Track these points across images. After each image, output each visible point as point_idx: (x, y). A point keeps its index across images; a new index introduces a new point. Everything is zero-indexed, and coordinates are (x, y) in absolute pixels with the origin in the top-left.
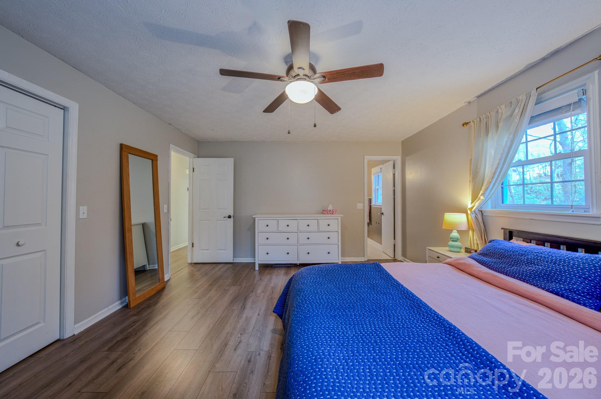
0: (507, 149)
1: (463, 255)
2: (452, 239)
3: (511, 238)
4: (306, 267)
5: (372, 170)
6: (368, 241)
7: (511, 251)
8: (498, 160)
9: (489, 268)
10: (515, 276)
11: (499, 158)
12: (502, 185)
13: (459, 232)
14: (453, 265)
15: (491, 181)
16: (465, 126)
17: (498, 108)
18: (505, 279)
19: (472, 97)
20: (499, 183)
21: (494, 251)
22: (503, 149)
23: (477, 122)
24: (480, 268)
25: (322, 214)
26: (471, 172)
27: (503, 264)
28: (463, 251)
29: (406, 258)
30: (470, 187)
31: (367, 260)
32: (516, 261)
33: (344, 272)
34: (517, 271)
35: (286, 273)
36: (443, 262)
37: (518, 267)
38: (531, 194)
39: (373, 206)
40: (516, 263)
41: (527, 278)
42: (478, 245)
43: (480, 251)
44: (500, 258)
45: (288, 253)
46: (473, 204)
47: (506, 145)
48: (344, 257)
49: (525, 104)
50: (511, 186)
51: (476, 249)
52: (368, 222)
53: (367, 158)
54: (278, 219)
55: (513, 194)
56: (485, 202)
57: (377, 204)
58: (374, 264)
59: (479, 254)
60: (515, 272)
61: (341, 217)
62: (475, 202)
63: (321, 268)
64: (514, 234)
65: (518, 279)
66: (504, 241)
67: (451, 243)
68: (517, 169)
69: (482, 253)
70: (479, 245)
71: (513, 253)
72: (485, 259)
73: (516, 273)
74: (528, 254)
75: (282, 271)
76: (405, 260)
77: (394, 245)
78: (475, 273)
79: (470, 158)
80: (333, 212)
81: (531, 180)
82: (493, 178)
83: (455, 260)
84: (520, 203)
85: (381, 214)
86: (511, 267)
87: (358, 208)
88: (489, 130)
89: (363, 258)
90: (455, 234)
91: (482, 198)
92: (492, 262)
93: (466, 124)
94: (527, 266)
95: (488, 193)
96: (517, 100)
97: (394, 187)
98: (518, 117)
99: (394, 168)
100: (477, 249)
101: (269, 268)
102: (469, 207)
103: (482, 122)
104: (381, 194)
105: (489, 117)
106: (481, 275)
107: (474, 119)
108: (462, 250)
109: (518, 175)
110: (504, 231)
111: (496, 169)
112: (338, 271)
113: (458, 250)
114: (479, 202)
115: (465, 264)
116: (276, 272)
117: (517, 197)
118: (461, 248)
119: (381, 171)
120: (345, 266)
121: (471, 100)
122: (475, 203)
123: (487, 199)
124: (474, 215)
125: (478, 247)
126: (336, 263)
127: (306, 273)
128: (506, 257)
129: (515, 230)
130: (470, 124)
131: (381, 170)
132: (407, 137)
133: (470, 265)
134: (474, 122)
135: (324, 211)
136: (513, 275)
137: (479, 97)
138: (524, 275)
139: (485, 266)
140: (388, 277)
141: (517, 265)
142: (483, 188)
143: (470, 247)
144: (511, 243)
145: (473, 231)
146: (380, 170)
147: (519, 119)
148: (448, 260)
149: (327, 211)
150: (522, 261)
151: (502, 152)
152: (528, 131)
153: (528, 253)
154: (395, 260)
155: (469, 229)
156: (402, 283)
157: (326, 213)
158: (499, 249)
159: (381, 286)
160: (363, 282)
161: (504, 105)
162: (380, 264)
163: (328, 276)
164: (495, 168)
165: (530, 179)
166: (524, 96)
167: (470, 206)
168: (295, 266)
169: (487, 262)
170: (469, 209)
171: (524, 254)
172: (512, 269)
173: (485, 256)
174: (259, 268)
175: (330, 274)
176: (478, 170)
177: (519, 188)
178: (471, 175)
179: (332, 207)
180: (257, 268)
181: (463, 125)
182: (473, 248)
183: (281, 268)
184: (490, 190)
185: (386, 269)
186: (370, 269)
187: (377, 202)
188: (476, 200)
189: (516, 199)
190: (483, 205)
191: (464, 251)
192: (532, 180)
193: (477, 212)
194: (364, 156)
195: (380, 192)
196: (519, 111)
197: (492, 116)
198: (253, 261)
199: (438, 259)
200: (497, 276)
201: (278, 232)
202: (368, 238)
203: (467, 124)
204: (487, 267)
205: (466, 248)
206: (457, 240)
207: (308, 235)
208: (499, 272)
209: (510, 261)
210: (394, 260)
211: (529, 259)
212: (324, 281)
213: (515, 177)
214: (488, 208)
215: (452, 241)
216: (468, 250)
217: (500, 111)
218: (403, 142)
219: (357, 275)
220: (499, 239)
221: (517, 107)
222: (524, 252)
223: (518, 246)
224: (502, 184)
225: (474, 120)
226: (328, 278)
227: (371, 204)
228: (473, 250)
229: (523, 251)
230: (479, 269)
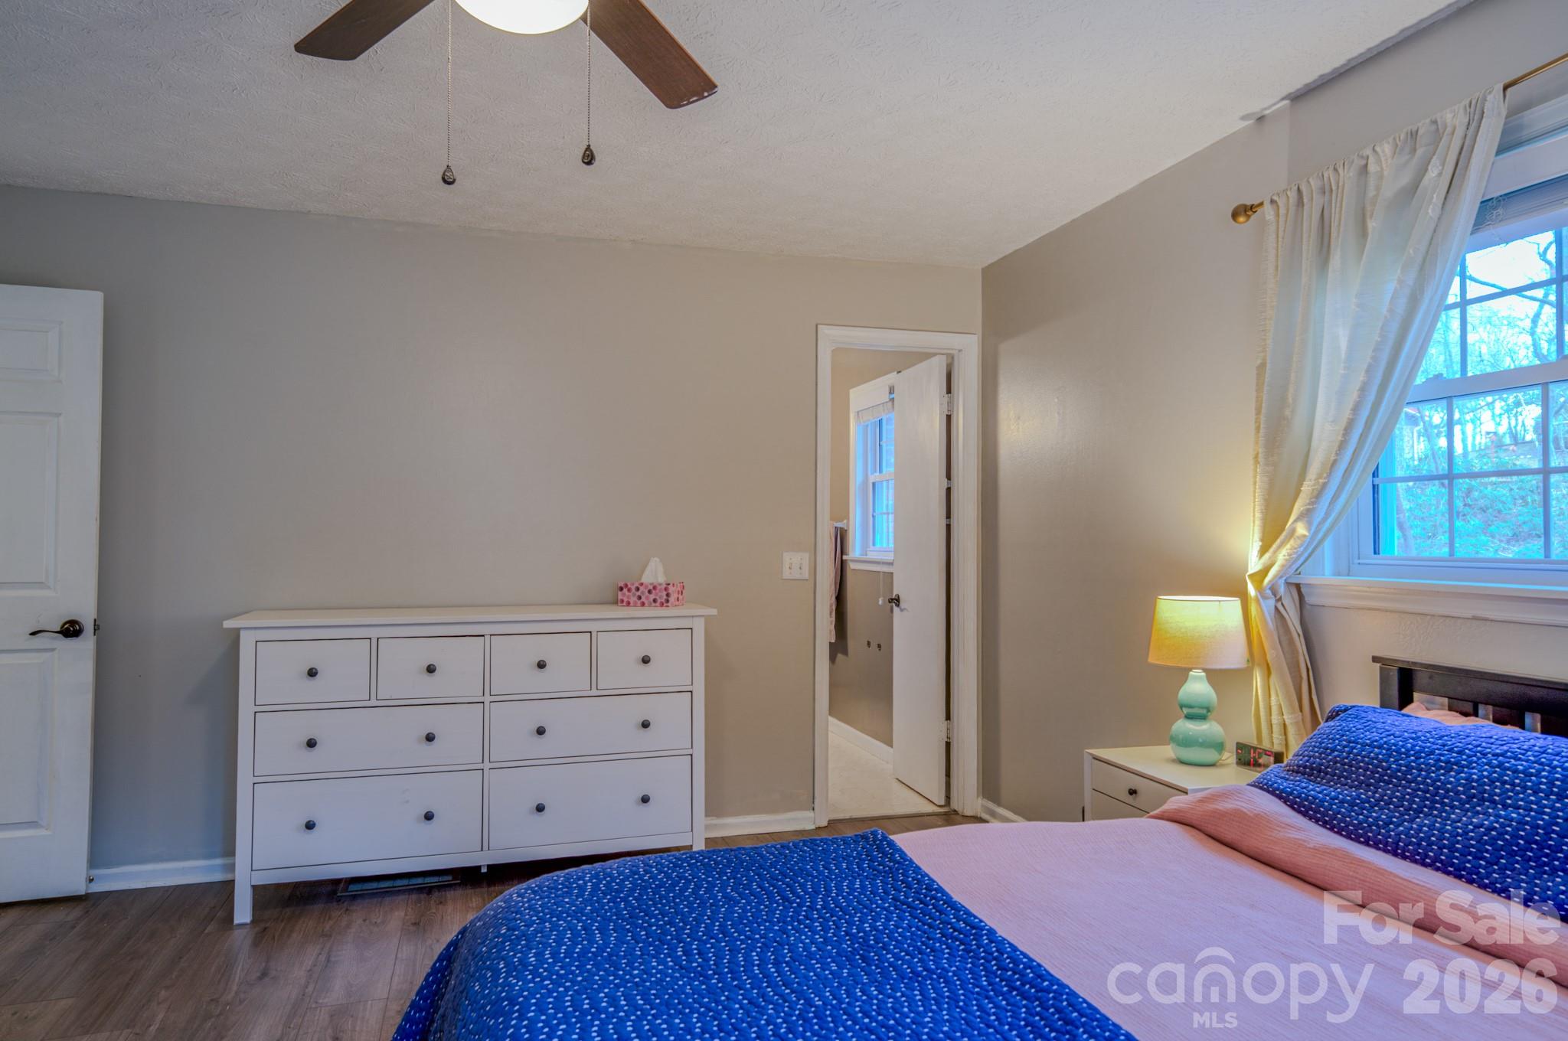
0: (1394, 327)
1: (1231, 777)
2: (1185, 711)
3: (1405, 699)
4: (533, 883)
5: (854, 393)
6: (830, 734)
7: (1408, 750)
8: (1363, 373)
9: (1331, 829)
10: (1427, 856)
11: (1365, 366)
12: (1374, 476)
13: (1214, 676)
14: (1195, 823)
15: (1335, 461)
16: (1242, 219)
17: (1368, 152)
18: (1391, 873)
19: (1269, 98)
20: (1364, 470)
21: (1349, 753)
22: (1382, 329)
23: (1288, 210)
24: (1299, 829)
25: (614, 607)
26: (1262, 418)
27: (1381, 809)
28: (1229, 761)
29: (999, 804)
30: (1255, 483)
31: (824, 823)
32: (1427, 791)
33: (723, 889)
34: (1433, 835)
35: (415, 924)
36: (1152, 813)
37: (1436, 816)
38: (1468, 517)
39: (852, 566)
40: (1427, 799)
41: (1469, 861)
42: (1285, 734)
43: (1295, 755)
44: (1369, 785)
45: (429, 817)
46: (1267, 556)
47: (1391, 311)
48: (719, 815)
49: (1462, 149)
50: (1399, 484)
51: (1277, 748)
52: (833, 641)
53: (831, 336)
54: (374, 633)
55: (1404, 516)
56: (1309, 551)
57: (871, 556)
58: (864, 837)
59: (1293, 771)
60: (1427, 838)
61: (708, 619)
62: (1274, 546)
63: (613, 879)
64: (1421, 679)
65: (1438, 869)
66: (1385, 710)
67: (1184, 727)
68: (1419, 412)
69: (1305, 767)
70: (1291, 731)
71: (1417, 758)
72: (1315, 789)
73: (1428, 845)
74: (1471, 762)
75: (397, 914)
76: (993, 814)
77: (948, 745)
78: (1279, 853)
79: (1259, 362)
80: (668, 595)
81: (1470, 458)
82: (1342, 445)
83: (1202, 801)
84: (1426, 554)
85: (891, 600)
86: (1412, 821)
87: (787, 574)
88: (1332, 240)
89: (810, 814)
90: (1197, 687)
91: (1301, 530)
92: (1342, 802)
93: (1245, 211)
94: (1468, 810)
95: (1324, 510)
96: (1433, 127)
97: (949, 476)
98: (1437, 199)
99: (949, 391)
100: (1284, 750)
101: (318, 907)
102: (1251, 571)
103: (1305, 207)
104: (891, 510)
105: (1331, 190)
106: (1303, 861)
107: (1278, 194)
108: (1226, 755)
109: (1422, 439)
110: (1381, 668)
111: (1356, 409)
112: (698, 887)
113: (1210, 755)
114: (1288, 546)
115: (1238, 816)
116: (360, 921)
117: (1419, 529)
118: (1220, 747)
119: (892, 400)
120: (729, 861)
121: (1265, 109)
122: (1275, 552)
123: (1320, 535)
124: (1272, 602)
125: (1286, 740)
126: (678, 849)
127: (535, 910)
128: (1390, 776)
129: (1422, 665)
130: (1260, 210)
131: (892, 396)
132: (1007, 253)
133: (1257, 821)
134: (1278, 206)
135: (621, 589)
136: (1419, 854)
137: (1297, 98)
138: (1457, 850)
139: (1317, 821)
140: (926, 897)
141: (1432, 808)
142: (1307, 488)
143: (1254, 742)
144: (1408, 720)
145: (1268, 672)
146: (886, 397)
147: (1440, 206)
148: (1175, 803)
149: (638, 589)
150: (1447, 791)
151: (1379, 339)
152: (1471, 258)
153: (1469, 756)
154: (950, 816)
155: (1250, 665)
156: (991, 921)
157: (633, 599)
158: (1367, 745)
159: (897, 941)
160: (815, 933)
161: (1389, 143)
162: (892, 837)
163: (646, 915)
164: (1351, 405)
165: (1465, 454)
166: (1462, 111)
167: (1254, 565)
168: (468, 877)
169: (1323, 801)
170: (1251, 576)
171: (1456, 764)
172: (1414, 826)
173: (1316, 778)
174: (253, 915)
175: (655, 905)
176: (1287, 412)
177: (1428, 491)
178: (1262, 431)
179: (661, 569)
180: (243, 913)
181: (1235, 215)
182: (1266, 745)
183: (388, 900)
184: (1329, 500)
185: (916, 861)
186: (844, 866)
187: (874, 544)
188: (1278, 541)
189: (1415, 538)
190: (1305, 561)
191: (1233, 759)
192: (1472, 459)
193: (1282, 590)
194: (817, 326)
195: (887, 499)
196: (1440, 174)
197: (1344, 185)
198: (218, 877)
199: (1130, 799)
200: (1363, 861)
201: (373, 703)
202: (831, 719)
203: (1250, 213)
204: (1325, 824)
205: (1240, 746)
206: (1205, 711)
207: (541, 713)
208: (1366, 843)
209: (1408, 794)
210: (945, 814)
211: (1473, 780)
212: (628, 943)
213: (1413, 446)
214: (1323, 575)
215: (1189, 717)
216: (1248, 757)
217: (1372, 168)
218: (987, 272)
219: (785, 899)
220: (1366, 705)
221: (1435, 157)
222: (1454, 755)
223: (1435, 729)
224: (1375, 474)
225: (1275, 198)
226: (644, 929)
227: (845, 557)
228: (1267, 753)
229: (1451, 750)
230: (1293, 835)
